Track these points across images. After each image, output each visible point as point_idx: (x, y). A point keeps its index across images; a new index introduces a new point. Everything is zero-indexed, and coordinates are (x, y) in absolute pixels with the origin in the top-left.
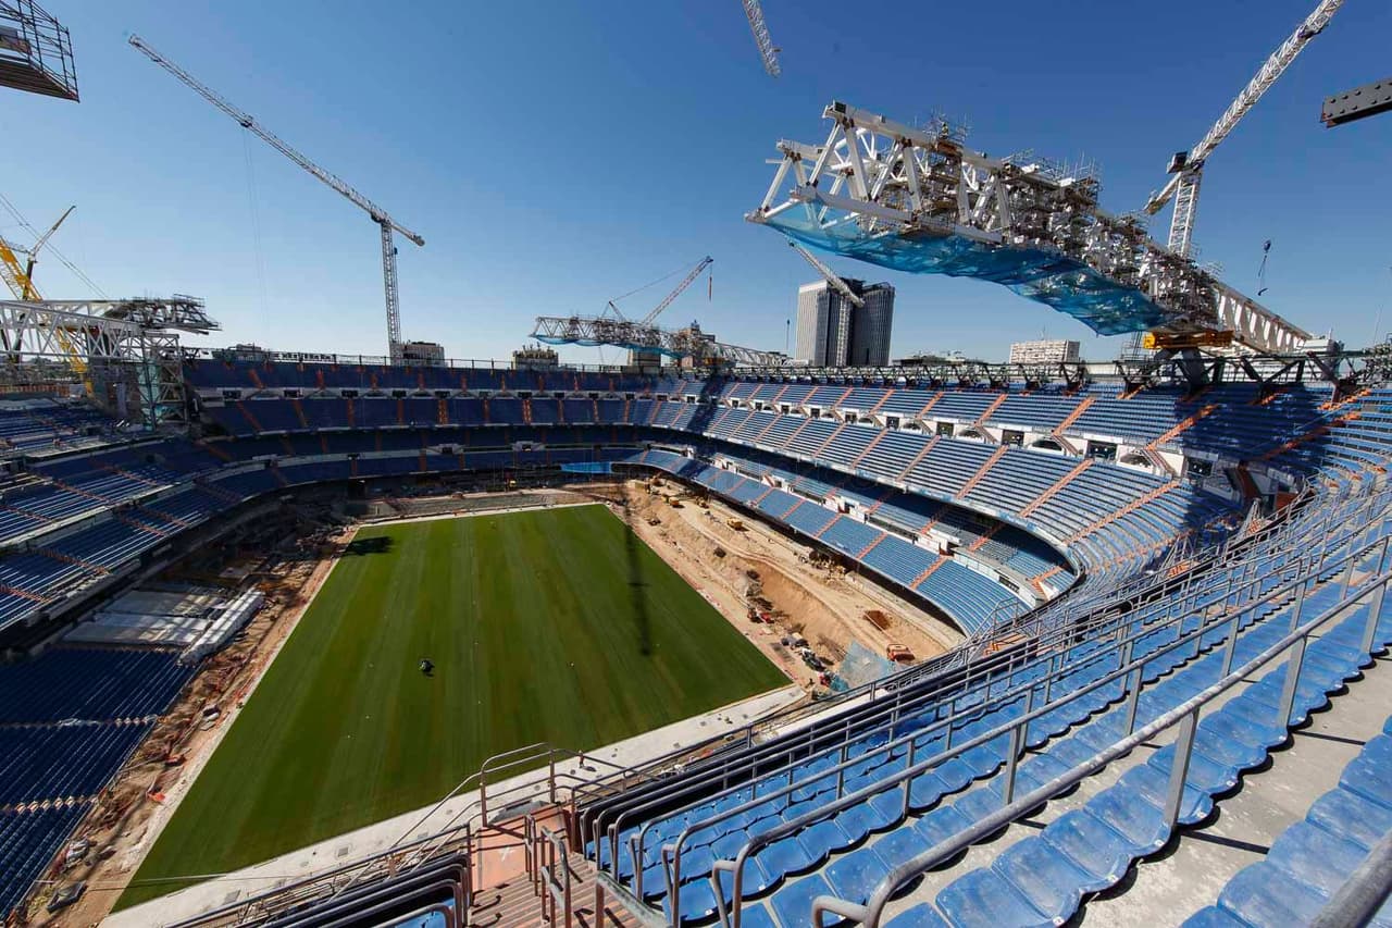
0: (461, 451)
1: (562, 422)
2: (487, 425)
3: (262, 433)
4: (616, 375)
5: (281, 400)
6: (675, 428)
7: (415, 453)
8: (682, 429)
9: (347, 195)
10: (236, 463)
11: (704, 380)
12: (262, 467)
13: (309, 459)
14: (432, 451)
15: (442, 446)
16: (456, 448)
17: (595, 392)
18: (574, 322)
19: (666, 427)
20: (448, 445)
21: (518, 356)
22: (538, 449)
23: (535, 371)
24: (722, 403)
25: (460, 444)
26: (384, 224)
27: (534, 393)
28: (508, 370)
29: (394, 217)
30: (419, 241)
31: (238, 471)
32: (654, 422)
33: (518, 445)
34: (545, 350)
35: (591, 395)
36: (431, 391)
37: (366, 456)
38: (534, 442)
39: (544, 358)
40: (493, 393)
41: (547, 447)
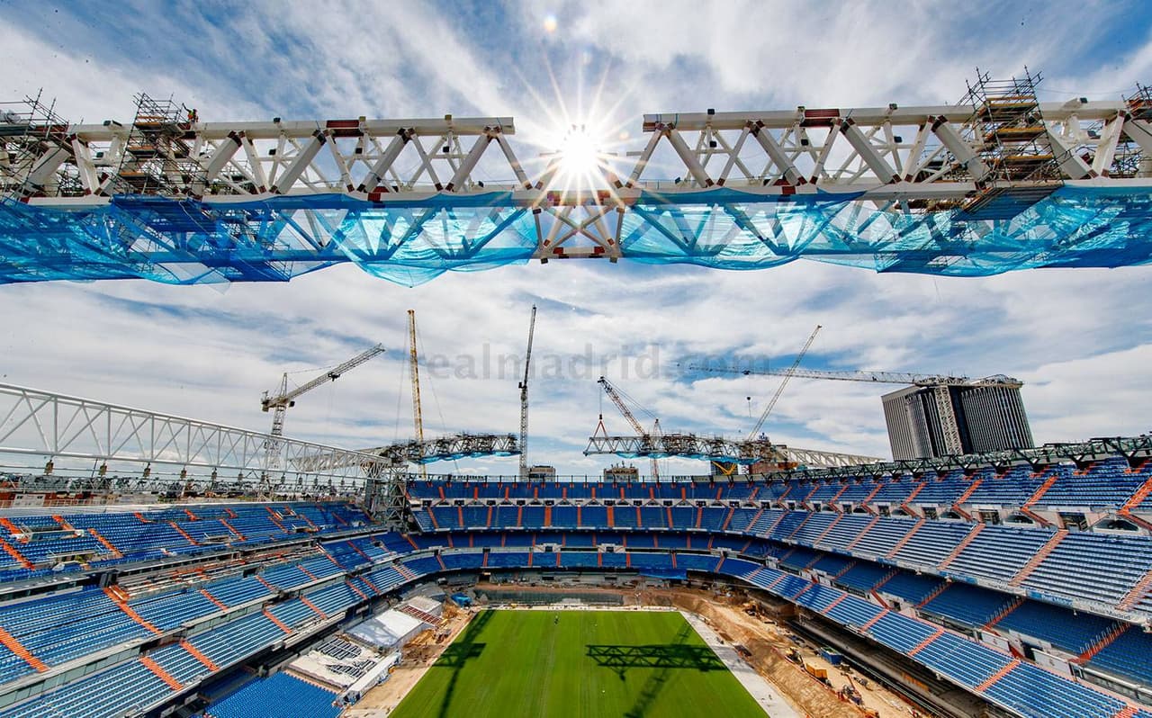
0: (559, 551)
1: (639, 526)
2: (579, 528)
3: (437, 530)
4: (689, 484)
7: (525, 550)
10: (419, 551)
12: (432, 555)
13: (461, 551)
14: (539, 549)
15: (545, 545)
16: (556, 547)
17: (669, 500)
19: (741, 533)
20: (549, 545)
21: (608, 473)
22: (618, 551)
23: (618, 483)
25: (559, 544)
27: (617, 501)
28: (598, 484)
32: (728, 528)
33: (603, 548)
34: (629, 467)
36: (541, 500)
37: (494, 550)
38: (616, 544)
39: (627, 472)
40: (585, 502)
41: (627, 550)
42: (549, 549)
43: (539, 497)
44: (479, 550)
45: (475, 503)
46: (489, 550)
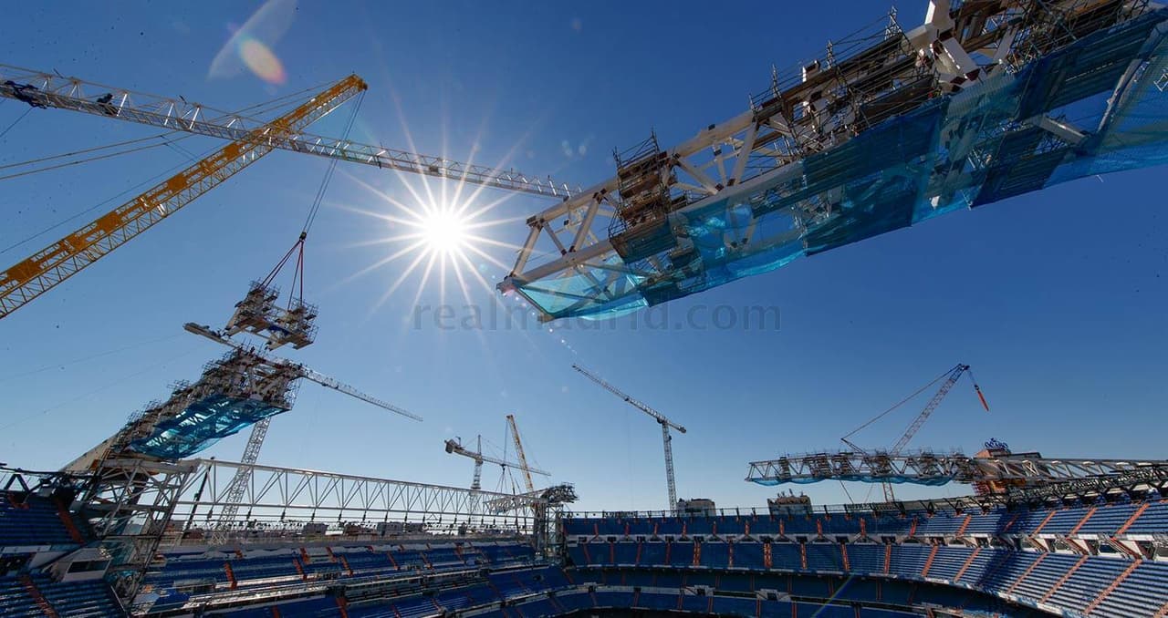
0: (711, 594)
1: (805, 568)
4: (868, 515)
5: (605, 544)
6: (960, 584)
7: (676, 591)
8: (969, 586)
9: (646, 410)
11: (999, 511)
14: (690, 591)
15: (697, 587)
16: (709, 590)
17: (843, 535)
18: (784, 462)
19: (946, 582)
20: (701, 587)
21: (773, 504)
22: (782, 600)
24: (1029, 545)
25: (711, 587)
26: (663, 422)
27: (776, 537)
29: (669, 419)
30: (683, 430)
31: (573, 592)
32: (929, 574)
33: (763, 593)
35: (839, 539)
36: (691, 536)
37: (645, 590)
38: (779, 591)
39: (796, 503)
40: (738, 538)
41: (792, 598)
42: (701, 592)
43: (687, 533)
44: (630, 589)
45: (627, 540)
46: (640, 590)
